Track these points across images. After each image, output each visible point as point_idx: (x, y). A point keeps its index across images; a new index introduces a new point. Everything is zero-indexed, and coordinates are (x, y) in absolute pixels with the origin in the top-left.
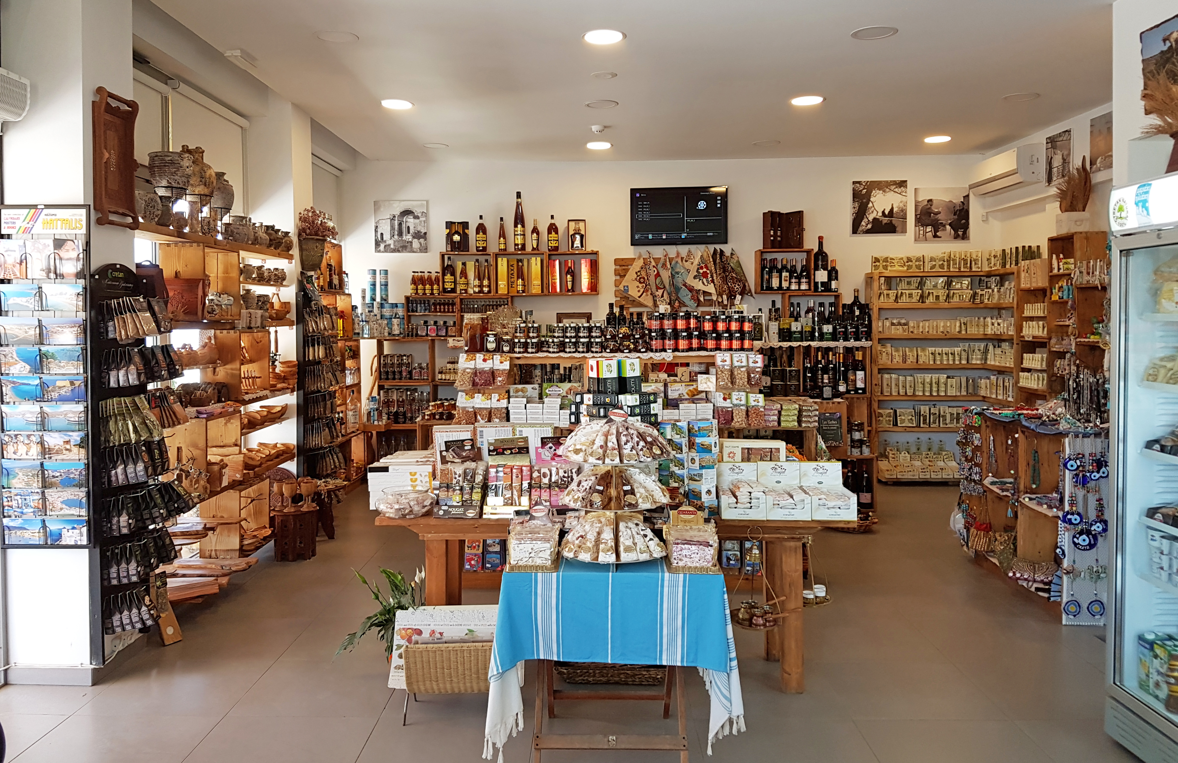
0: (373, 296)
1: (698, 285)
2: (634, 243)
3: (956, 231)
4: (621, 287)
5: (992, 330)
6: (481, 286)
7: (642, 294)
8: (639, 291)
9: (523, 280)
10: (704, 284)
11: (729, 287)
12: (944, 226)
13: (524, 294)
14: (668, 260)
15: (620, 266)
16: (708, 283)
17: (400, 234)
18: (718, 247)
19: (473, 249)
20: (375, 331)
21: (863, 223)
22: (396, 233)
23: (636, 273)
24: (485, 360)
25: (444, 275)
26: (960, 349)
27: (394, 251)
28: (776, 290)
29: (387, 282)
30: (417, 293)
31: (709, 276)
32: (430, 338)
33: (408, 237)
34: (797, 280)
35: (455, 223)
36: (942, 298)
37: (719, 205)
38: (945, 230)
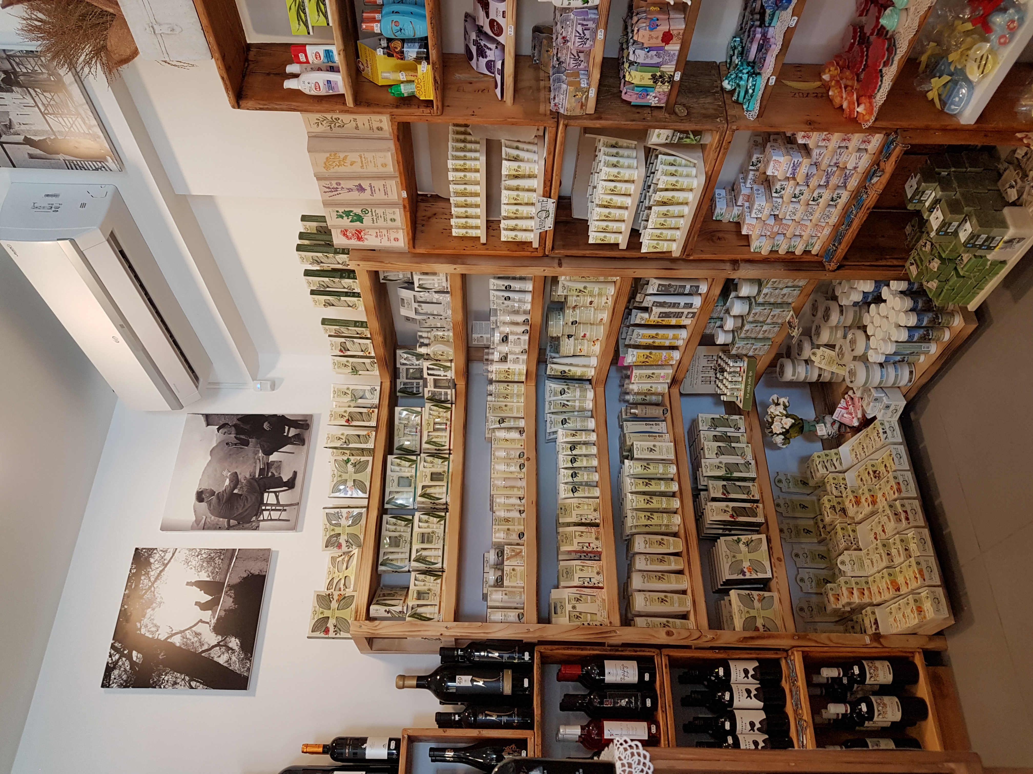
3: (287, 441)
5: (516, 361)
12: (269, 465)
26: (560, 432)
36: (439, 466)
38: (279, 465)
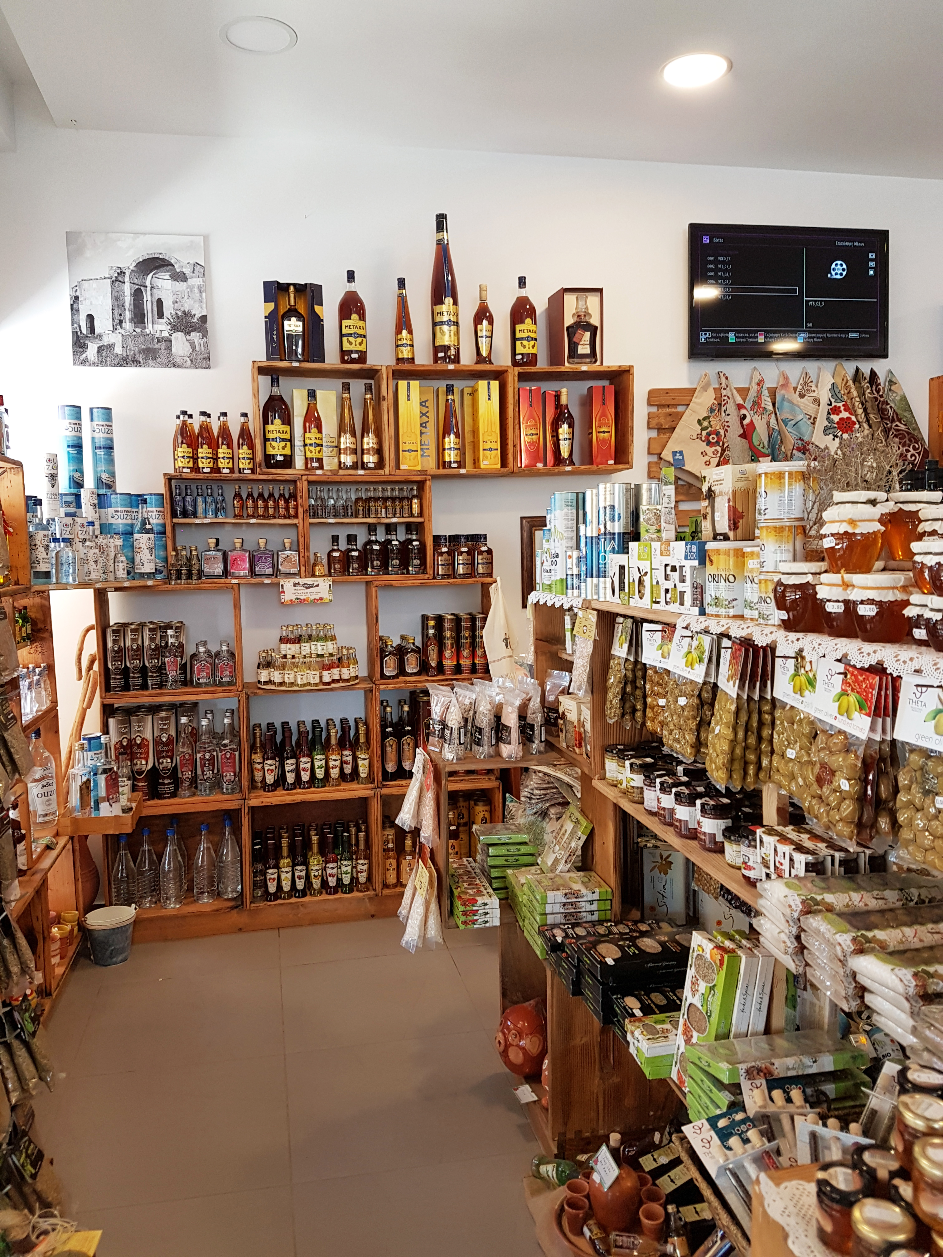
0: (77, 475)
2: (697, 352)
4: (668, 455)
6: (357, 450)
8: (709, 463)
9: (457, 436)
13: (463, 471)
14: (765, 392)
15: (659, 406)
17: (139, 317)
18: (866, 367)
19: (332, 358)
20: (92, 566)
22: (128, 315)
23: (699, 422)
25: (266, 422)
27: (123, 362)
29: (111, 440)
30: (195, 469)
31: (856, 427)
32: (235, 581)
33: (158, 327)
35: (287, 286)
37: (872, 272)
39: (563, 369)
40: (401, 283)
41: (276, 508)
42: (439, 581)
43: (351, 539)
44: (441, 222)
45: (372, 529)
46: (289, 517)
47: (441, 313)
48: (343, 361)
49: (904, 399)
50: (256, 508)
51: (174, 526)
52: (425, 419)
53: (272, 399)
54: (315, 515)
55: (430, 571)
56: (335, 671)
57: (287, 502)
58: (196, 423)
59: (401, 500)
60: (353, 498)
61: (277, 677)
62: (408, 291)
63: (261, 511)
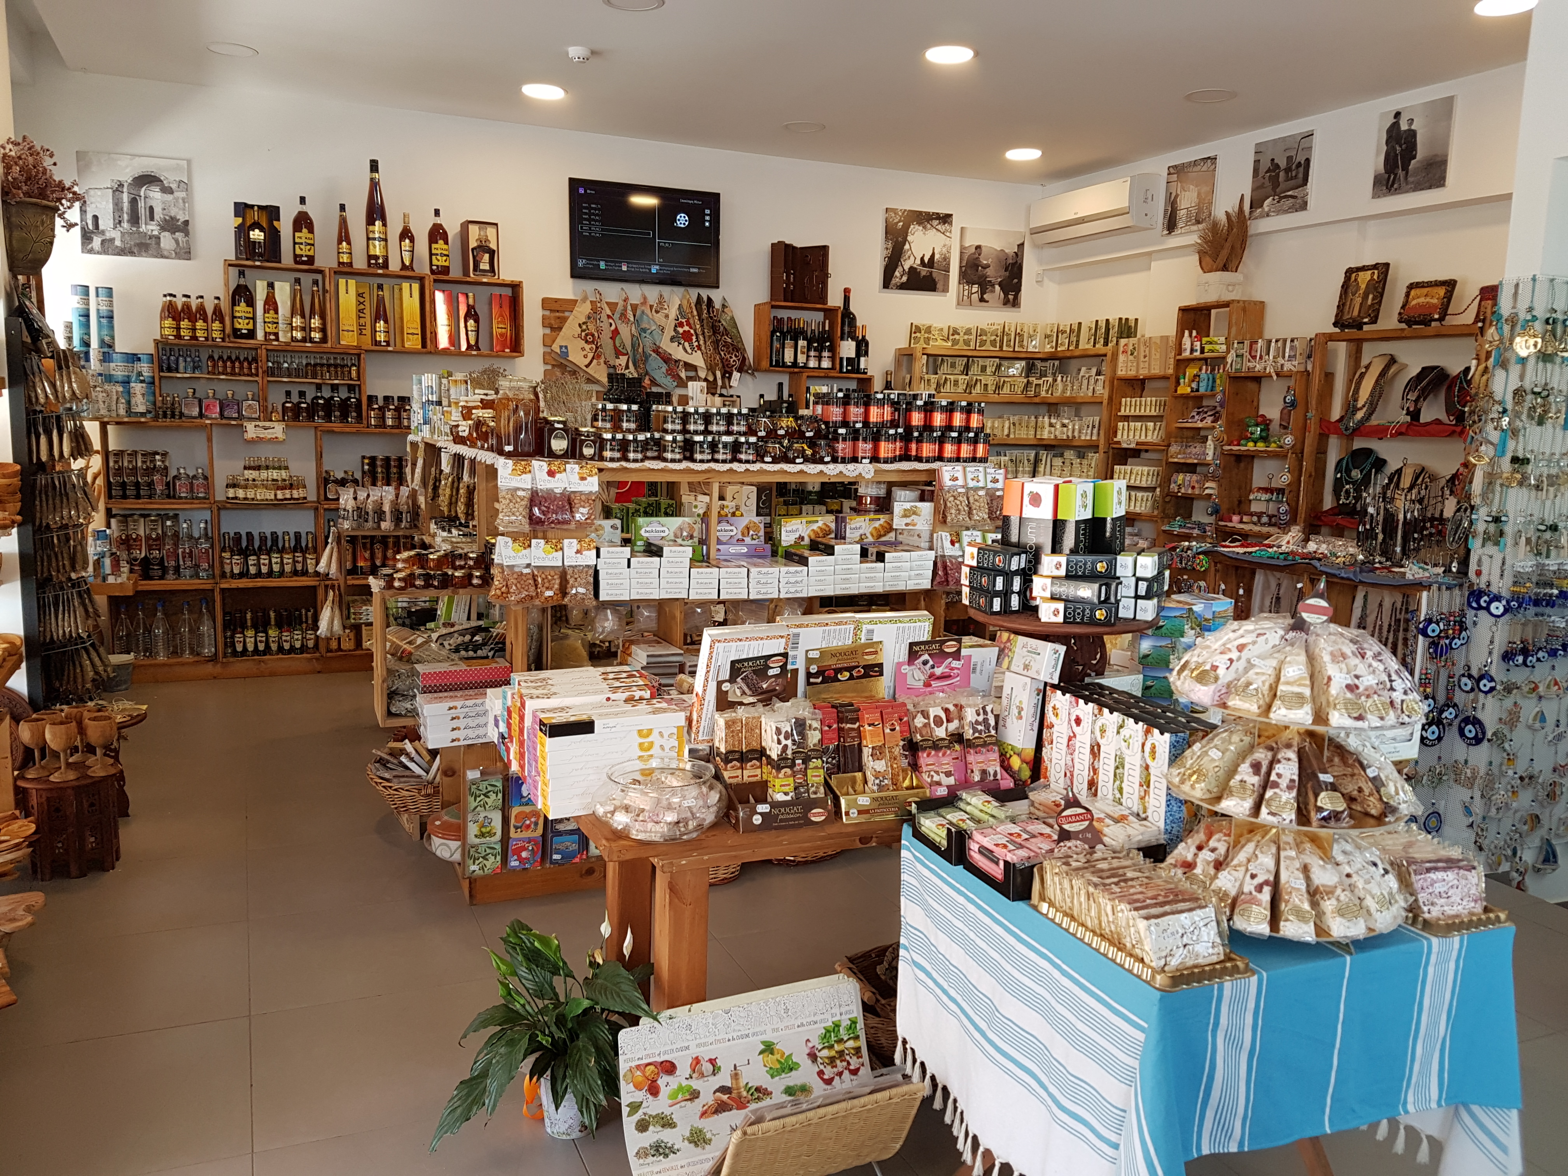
0: (86, 337)
1: (677, 352)
2: (576, 273)
3: (1006, 295)
4: (556, 348)
5: (1050, 432)
6: (306, 328)
7: (591, 362)
8: (585, 356)
9: (387, 322)
10: (686, 351)
11: (722, 359)
12: (993, 286)
13: (390, 349)
14: (629, 307)
15: (551, 311)
16: (693, 349)
17: (135, 219)
18: (705, 293)
19: (287, 259)
20: (101, 405)
21: (897, 274)
22: (126, 217)
23: (580, 325)
24: (551, 474)
25: (234, 303)
26: (1007, 458)
28: (789, 367)
29: (112, 312)
30: (178, 336)
31: (694, 338)
32: (208, 422)
33: (150, 227)
34: (817, 354)
35: (252, 206)
36: (991, 389)
37: (707, 224)
38: (993, 291)
39: (468, 279)
40: (342, 207)
41: (242, 368)
42: (373, 430)
43: (302, 394)
44: (374, 166)
45: (319, 387)
46: (251, 375)
47: (374, 232)
48: (296, 262)
49: (732, 318)
50: (225, 367)
51: (161, 378)
52: (362, 307)
53: (239, 286)
54: (273, 375)
55: (365, 422)
56: (287, 491)
57: (250, 364)
58: (179, 302)
59: (343, 366)
60: (304, 362)
61: (241, 493)
62: (348, 213)
63: (229, 370)
